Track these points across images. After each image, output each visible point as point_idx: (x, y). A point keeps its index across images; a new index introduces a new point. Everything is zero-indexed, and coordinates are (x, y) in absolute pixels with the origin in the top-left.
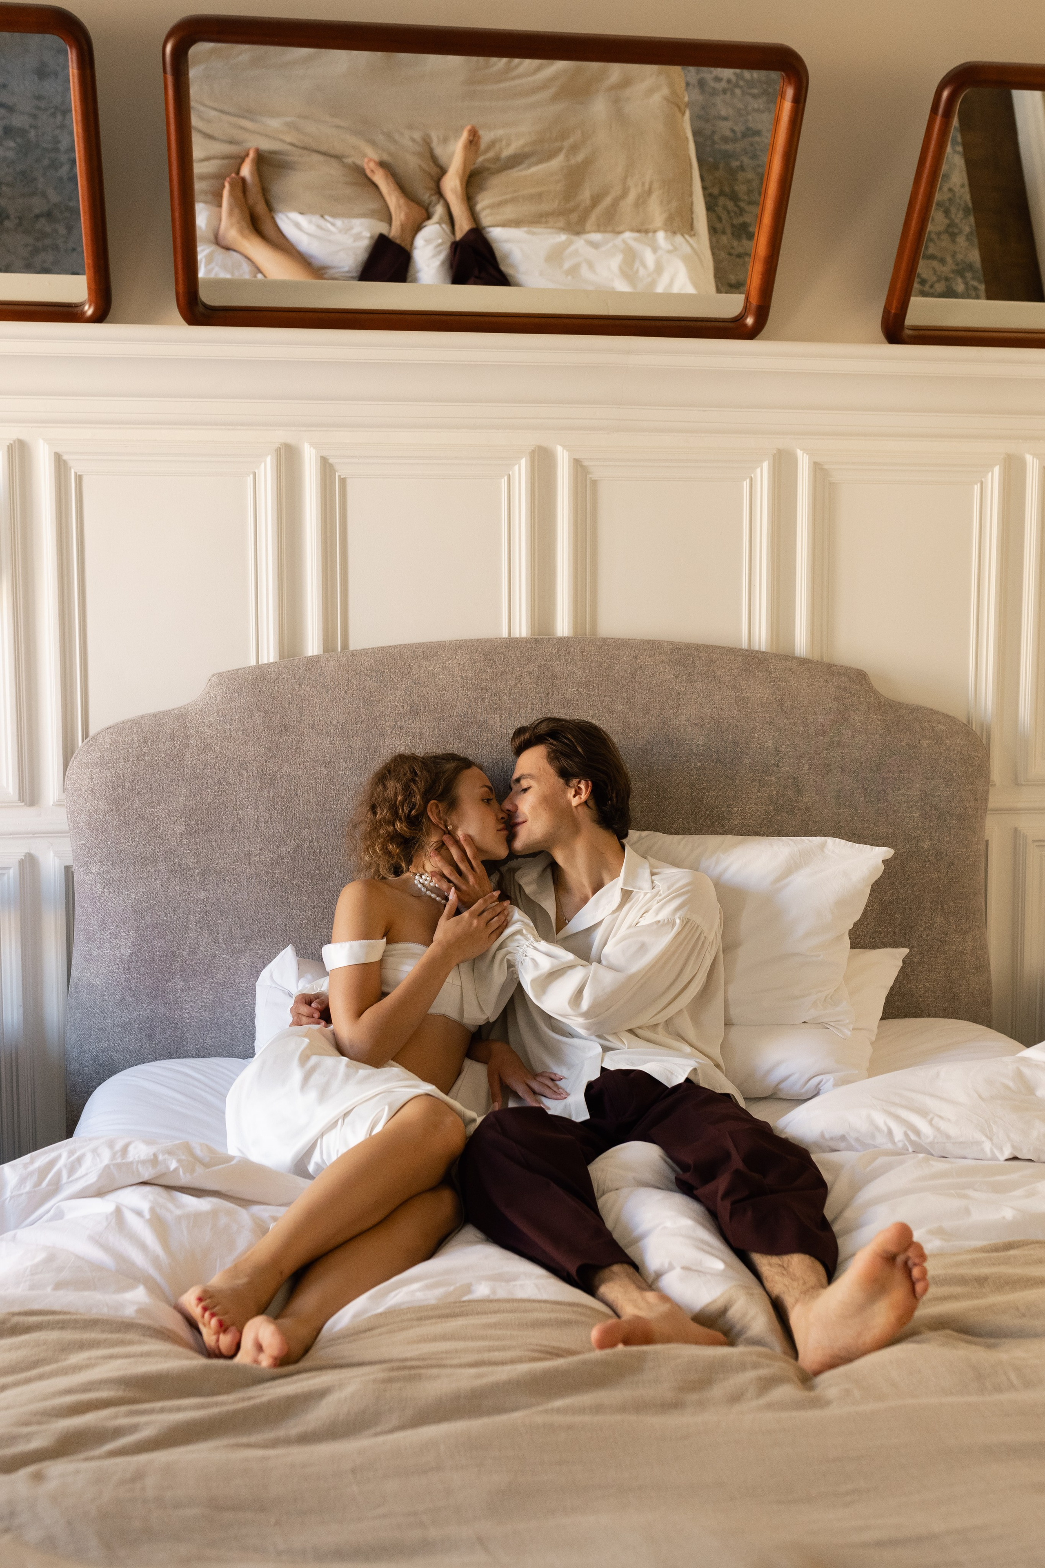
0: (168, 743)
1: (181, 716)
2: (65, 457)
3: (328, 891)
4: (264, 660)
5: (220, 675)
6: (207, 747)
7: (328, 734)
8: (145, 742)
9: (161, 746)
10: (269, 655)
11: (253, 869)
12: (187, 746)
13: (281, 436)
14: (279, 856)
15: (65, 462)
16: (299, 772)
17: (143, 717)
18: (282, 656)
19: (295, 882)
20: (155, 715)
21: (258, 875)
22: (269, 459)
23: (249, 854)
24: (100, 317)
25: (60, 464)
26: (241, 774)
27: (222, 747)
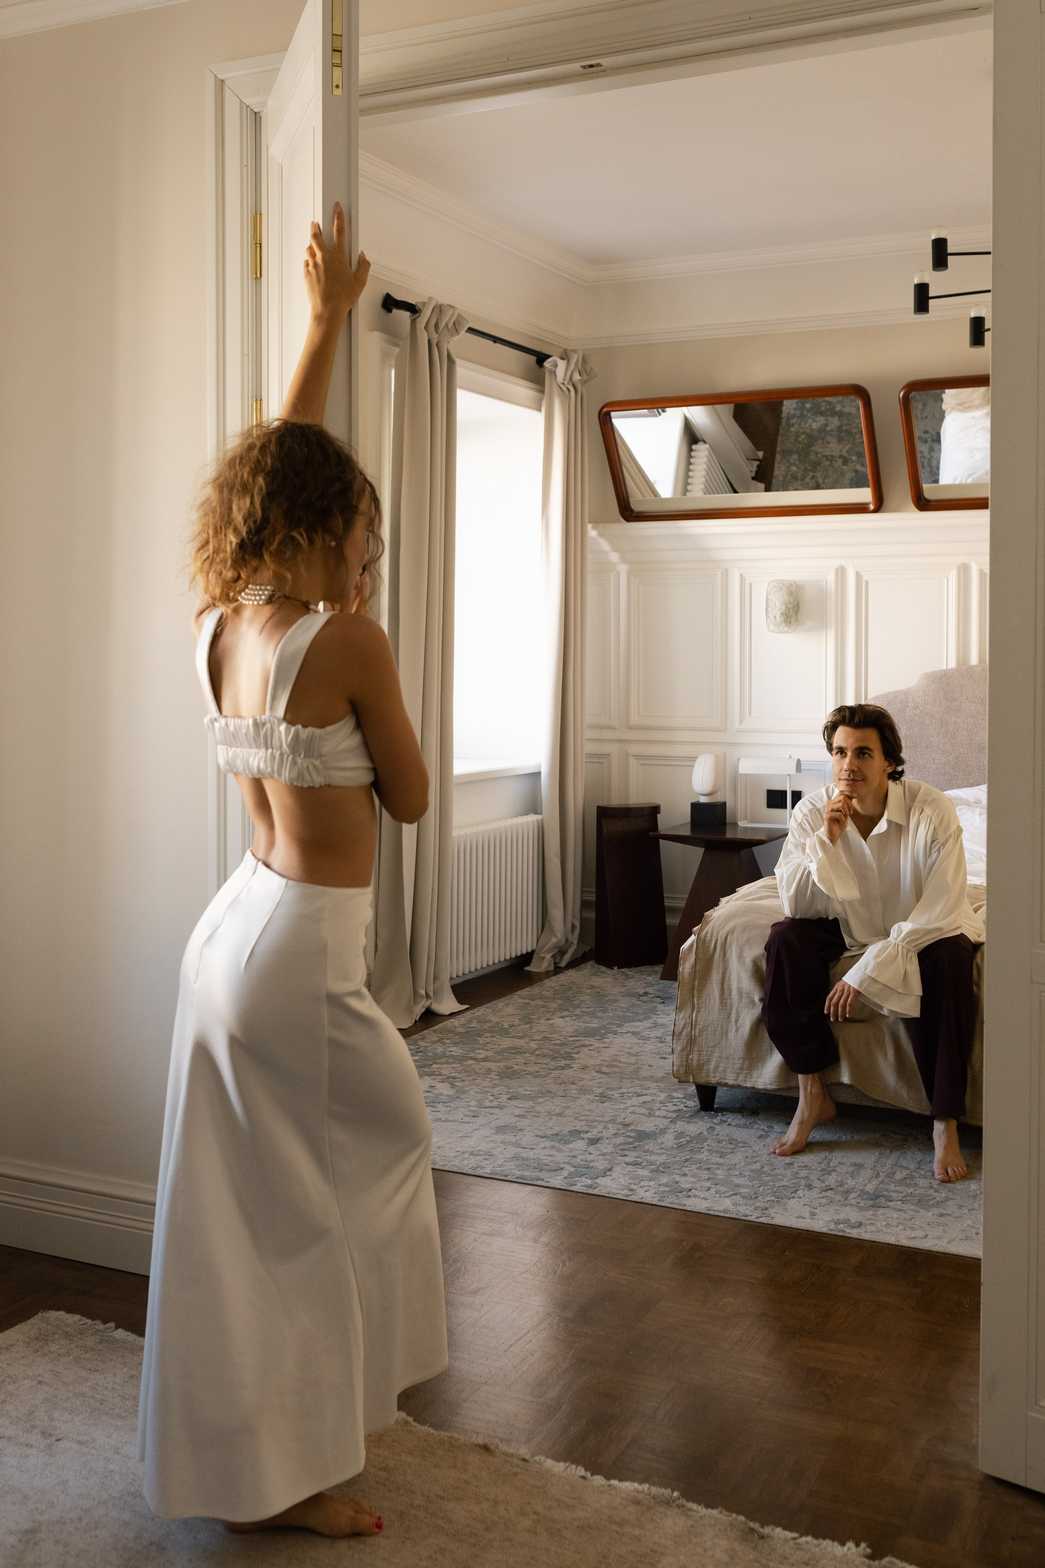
0: (899, 705)
1: (906, 693)
2: (861, 573)
3: (972, 779)
4: (950, 667)
5: (926, 674)
6: (917, 708)
7: (974, 702)
8: (889, 703)
9: (896, 706)
10: (952, 664)
11: (936, 766)
12: (907, 706)
13: (962, 559)
14: (949, 761)
15: (861, 575)
16: (960, 720)
17: (889, 693)
18: (958, 664)
19: (956, 773)
20: (895, 692)
21: (938, 769)
22: (954, 571)
23: (934, 759)
24: (877, 510)
25: (858, 576)
26: (931, 721)
27: (923, 707)
